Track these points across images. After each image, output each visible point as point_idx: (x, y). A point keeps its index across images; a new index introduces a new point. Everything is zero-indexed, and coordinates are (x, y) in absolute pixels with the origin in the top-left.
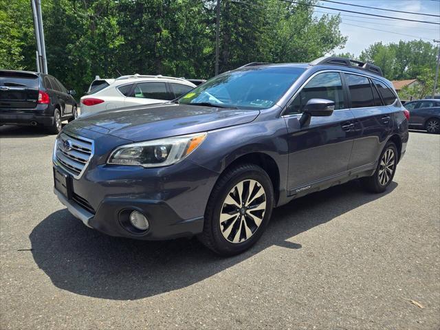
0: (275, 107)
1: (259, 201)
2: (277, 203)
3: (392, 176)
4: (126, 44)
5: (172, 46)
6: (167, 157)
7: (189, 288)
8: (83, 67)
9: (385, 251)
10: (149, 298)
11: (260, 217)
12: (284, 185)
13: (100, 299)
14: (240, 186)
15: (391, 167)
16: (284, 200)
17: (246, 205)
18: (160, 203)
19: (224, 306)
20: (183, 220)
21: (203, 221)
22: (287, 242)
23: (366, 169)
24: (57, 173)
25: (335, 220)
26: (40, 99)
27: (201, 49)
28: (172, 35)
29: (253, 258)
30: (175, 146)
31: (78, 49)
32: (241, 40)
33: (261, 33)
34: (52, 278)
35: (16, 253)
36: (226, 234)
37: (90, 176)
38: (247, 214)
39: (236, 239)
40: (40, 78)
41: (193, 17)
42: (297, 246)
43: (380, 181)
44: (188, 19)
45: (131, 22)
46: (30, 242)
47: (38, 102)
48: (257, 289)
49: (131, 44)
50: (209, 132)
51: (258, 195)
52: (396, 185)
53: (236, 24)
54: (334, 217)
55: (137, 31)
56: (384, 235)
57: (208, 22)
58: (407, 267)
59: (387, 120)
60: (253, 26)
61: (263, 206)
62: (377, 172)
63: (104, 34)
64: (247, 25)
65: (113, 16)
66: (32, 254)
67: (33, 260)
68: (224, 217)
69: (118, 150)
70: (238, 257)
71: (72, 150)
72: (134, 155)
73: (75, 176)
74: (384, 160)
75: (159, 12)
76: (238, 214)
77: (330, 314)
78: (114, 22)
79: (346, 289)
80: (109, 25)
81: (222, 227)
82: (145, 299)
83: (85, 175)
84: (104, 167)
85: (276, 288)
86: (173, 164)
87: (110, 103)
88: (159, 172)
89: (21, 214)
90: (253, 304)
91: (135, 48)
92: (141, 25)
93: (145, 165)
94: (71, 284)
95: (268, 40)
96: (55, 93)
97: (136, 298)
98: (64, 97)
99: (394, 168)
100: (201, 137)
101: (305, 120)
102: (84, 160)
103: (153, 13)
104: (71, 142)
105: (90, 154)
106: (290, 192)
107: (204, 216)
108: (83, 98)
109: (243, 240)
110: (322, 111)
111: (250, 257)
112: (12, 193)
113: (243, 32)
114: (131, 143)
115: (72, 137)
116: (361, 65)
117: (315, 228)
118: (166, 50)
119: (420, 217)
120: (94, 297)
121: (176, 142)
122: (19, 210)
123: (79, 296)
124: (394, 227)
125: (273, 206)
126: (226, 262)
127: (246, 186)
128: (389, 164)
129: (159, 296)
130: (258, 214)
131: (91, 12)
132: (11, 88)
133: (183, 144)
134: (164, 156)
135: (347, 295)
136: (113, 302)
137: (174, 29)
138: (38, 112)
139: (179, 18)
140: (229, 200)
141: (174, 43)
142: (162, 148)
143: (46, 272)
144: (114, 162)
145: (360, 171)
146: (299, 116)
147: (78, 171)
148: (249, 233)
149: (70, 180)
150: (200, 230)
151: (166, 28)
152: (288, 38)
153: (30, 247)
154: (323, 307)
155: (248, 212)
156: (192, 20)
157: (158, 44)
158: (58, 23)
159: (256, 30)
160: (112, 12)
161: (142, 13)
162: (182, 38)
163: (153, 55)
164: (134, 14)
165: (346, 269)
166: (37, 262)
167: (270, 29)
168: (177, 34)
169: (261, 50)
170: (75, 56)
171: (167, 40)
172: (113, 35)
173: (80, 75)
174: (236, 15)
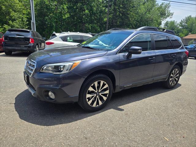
0: (115, 50)
1: (106, 90)
2: (115, 91)
3: (177, 81)
4: (70, 17)
5: (90, 18)
7: (71, 123)
9: (161, 115)
10: (54, 126)
11: (106, 97)
12: (117, 83)
13: (35, 125)
14: (96, 84)
15: (176, 77)
16: (118, 90)
17: (99, 91)
18: (59, 89)
19: (82, 132)
20: (69, 96)
21: (78, 97)
22: (118, 108)
24: (25, 74)
26: (30, 41)
27: (102, 19)
28: (90, 13)
29: (101, 114)
30: (66, 66)
31: (50, 19)
32: (121, 15)
33: (131, 11)
34: (19, 115)
35: (9, 104)
36: (89, 103)
37: (35, 76)
39: (94, 105)
40: (31, 32)
41: (100, 5)
42: (122, 110)
44: (97, 5)
45: (72, 7)
47: (29, 43)
48: (98, 126)
49: (72, 17)
50: (82, 60)
51: (105, 87)
53: (119, 8)
55: (75, 11)
56: (164, 108)
57: (106, 7)
58: (168, 123)
60: (127, 8)
61: (107, 92)
62: (169, 79)
63: (61, 12)
64: (124, 8)
65: (65, 4)
66: (14, 105)
67: (14, 108)
68: (88, 96)
69: (45, 66)
70: (95, 113)
73: (30, 76)
74: (173, 74)
75: (85, 2)
76: (95, 95)
77: (126, 139)
78: (65, 7)
79: (137, 130)
80: (63, 9)
81: (87, 100)
84: (40, 73)
85: (106, 127)
86: (65, 73)
87: (57, 44)
88: (60, 76)
89: (14, 89)
90: (94, 132)
91: (74, 19)
92: (77, 8)
93: (54, 73)
94: (26, 118)
96: (37, 39)
97: (48, 126)
98: (41, 40)
99: (178, 78)
100: (78, 62)
101: (129, 56)
102: (32, 70)
103: (82, 3)
104: (29, 62)
105: (34, 67)
106: (121, 86)
107: (79, 95)
108: (46, 42)
109: (97, 106)
110: (136, 52)
113: (122, 11)
114: (50, 64)
116: (164, 30)
117: (133, 102)
118: (87, 20)
119: (185, 101)
121: (67, 64)
123: (28, 123)
125: (112, 92)
126: (89, 114)
127: (99, 83)
128: (176, 75)
129: (57, 125)
130: (105, 95)
132: (19, 37)
133: (70, 65)
134: (62, 69)
135: (136, 132)
137: (91, 10)
138: (29, 47)
139: (93, 5)
140: (91, 89)
141: (91, 16)
142: (61, 66)
143: (18, 113)
144: (44, 71)
146: (127, 54)
147: (30, 74)
149: (28, 77)
150: (77, 100)
151: (87, 9)
152: (144, 14)
153: (14, 102)
155: (100, 94)
156: (99, 6)
157: (84, 16)
158: (42, 8)
159: (128, 10)
160: (65, 3)
161: (77, 3)
162: (95, 14)
163: (82, 22)
164: (74, 3)
165: (140, 121)
166: (15, 108)
167: (135, 10)
168: (92, 12)
169: (130, 19)
170: (48, 22)
171: (88, 15)
172: (65, 13)
173: (50, 30)
174: (120, 3)
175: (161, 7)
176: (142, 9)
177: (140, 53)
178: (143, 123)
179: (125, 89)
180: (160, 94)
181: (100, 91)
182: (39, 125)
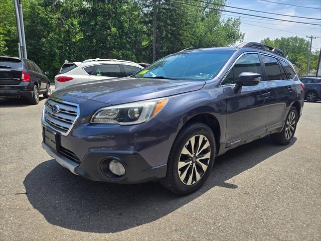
0: (216, 78)
1: (205, 152)
2: (218, 153)
3: (293, 132)
4: (85, 39)
5: (119, 40)
6: (139, 117)
8: (52, 55)
9: (302, 189)
10: (126, 231)
11: (206, 163)
12: (223, 139)
13: (87, 233)
14: (193, 140)
15: (292, 126)
16: (223, 150)
18: (134, 154)
20: (151, 167)
21: (166, 168)
22: (225, 183)
23: (277, 127)
24: (47, 132)
25: (258, 165)
26: (23, 78)
27: (140, 42)
28: (119, 32)
29: (202, 196)
30: (145, 107)
31: (49, 42)
33: (184, 31)
34: (45, 216)
35: (14, 197)
36: (182, 178)
37: (76, 133)
38: (197, 162)
39: (189, 182)
40: (23, 62)
41: (134, 19)
42: (234, 187)
43: (286, 136)
44: (130, 20)
45: (88, 23)
46: (24, 187)
47: (21, 80)
48: (211, 221)
49: (89, 38)
50: (170, 97)
51: (205, 147)
52: (296, 139)
53: (166, 24)
54: (256, 163)
55: (93, 29)
56: (297, 177)
57: (145, 23)
59: (291, 90)
60: (178, 26)
61: (208, 156)
62: (284, 129)
63: (68, 31)
64: (174, 25)
65: (75, 18)
66: (26, 197)
67: (28, 202)
68: (181, 164)
69: (99, 112)
70: (190, 196)
71: (60, 112)
72: (111, 115)
73: (63, 133)
74: (289, 120)
75: (109, 15)
76: (191, 162)
78: (75, 22)
79: (280, 219)
80: (72, 24)
81: (179, 173)
82: (123, 232)
83: (71, 133)
84: (88, 125)
85: (226, 220)
86: (144, 122)
87: (78, 80)
88: (131, 129)
89: (14, 165)
90: (210, 234)
91: (91, 41)
92: (96, 24)
94: (61, 220)
95: (189, 36)
96: (34, 74)
97: (116, 231)
98: (40, 77)
99: (295, 126)
101: (238, 89)
102: (71, 121)
103: (104, 16)
104: (58, 106)
105: (76, 116)
106: (227, 144)
107: (167, 164)
108: (56, 76)
109: (194, 182)
110: (251, 81)
111: (200, 195)
112: (5, 148)
113: (171, 30)
114: (109, 106)
115: (58, 102)
117: (244, 172)
118: (114, 43)
120: (82, 231)
121: (146, 105)
122: (12, 163)
123: (69, 230)
124: (303, 170)
125: (215, 155)
126: (182, 200)
127: (197, 140)
128: (292, 123)
130: (204, 161)
131: (58, 15)
133: (152, 106)
134: (136, 116)
135: (282, 224)
136: (98, 234)
137: (120, 27)
138: (21, 88)
139: (124, 19)
140: (185, 151)
141: (121, 38)
142: (135, 110)
143: (40, 211)
144: (96, 121)
145: (273, 129)
146: (233, 86)
147: (65, 130)
148: (198, 177)
149: (58, 136)
150: (164, 175)
151: (114, 26)
152: (203, 34)
153: (25, 191)
154: (266, 235)
155: (198, 160)
156: (134, 21)
157: (109, 38)
158: (34, 23)
159: (180, 28)
160: (74, 15)
161: (97, 15)
162: (127, 34)
163: (105, 47)
164: (90, 16)
165: (276, 203)
166: (31, 203)
167: (190, 28)
168: (123, 32)
169: (184, 43)
170: (46, 48)
171: (116, 36)
172: (75, 32)
173: (50, 61)
174: (166, 18)
175: (227, 25)
176: (201, 28)
177: (256, 83)
178: (283, 206)
179: (232, 148)
180: (276, 155)
181: (197, 154)
182: (95, 232)
